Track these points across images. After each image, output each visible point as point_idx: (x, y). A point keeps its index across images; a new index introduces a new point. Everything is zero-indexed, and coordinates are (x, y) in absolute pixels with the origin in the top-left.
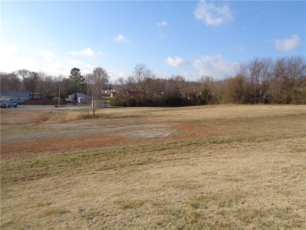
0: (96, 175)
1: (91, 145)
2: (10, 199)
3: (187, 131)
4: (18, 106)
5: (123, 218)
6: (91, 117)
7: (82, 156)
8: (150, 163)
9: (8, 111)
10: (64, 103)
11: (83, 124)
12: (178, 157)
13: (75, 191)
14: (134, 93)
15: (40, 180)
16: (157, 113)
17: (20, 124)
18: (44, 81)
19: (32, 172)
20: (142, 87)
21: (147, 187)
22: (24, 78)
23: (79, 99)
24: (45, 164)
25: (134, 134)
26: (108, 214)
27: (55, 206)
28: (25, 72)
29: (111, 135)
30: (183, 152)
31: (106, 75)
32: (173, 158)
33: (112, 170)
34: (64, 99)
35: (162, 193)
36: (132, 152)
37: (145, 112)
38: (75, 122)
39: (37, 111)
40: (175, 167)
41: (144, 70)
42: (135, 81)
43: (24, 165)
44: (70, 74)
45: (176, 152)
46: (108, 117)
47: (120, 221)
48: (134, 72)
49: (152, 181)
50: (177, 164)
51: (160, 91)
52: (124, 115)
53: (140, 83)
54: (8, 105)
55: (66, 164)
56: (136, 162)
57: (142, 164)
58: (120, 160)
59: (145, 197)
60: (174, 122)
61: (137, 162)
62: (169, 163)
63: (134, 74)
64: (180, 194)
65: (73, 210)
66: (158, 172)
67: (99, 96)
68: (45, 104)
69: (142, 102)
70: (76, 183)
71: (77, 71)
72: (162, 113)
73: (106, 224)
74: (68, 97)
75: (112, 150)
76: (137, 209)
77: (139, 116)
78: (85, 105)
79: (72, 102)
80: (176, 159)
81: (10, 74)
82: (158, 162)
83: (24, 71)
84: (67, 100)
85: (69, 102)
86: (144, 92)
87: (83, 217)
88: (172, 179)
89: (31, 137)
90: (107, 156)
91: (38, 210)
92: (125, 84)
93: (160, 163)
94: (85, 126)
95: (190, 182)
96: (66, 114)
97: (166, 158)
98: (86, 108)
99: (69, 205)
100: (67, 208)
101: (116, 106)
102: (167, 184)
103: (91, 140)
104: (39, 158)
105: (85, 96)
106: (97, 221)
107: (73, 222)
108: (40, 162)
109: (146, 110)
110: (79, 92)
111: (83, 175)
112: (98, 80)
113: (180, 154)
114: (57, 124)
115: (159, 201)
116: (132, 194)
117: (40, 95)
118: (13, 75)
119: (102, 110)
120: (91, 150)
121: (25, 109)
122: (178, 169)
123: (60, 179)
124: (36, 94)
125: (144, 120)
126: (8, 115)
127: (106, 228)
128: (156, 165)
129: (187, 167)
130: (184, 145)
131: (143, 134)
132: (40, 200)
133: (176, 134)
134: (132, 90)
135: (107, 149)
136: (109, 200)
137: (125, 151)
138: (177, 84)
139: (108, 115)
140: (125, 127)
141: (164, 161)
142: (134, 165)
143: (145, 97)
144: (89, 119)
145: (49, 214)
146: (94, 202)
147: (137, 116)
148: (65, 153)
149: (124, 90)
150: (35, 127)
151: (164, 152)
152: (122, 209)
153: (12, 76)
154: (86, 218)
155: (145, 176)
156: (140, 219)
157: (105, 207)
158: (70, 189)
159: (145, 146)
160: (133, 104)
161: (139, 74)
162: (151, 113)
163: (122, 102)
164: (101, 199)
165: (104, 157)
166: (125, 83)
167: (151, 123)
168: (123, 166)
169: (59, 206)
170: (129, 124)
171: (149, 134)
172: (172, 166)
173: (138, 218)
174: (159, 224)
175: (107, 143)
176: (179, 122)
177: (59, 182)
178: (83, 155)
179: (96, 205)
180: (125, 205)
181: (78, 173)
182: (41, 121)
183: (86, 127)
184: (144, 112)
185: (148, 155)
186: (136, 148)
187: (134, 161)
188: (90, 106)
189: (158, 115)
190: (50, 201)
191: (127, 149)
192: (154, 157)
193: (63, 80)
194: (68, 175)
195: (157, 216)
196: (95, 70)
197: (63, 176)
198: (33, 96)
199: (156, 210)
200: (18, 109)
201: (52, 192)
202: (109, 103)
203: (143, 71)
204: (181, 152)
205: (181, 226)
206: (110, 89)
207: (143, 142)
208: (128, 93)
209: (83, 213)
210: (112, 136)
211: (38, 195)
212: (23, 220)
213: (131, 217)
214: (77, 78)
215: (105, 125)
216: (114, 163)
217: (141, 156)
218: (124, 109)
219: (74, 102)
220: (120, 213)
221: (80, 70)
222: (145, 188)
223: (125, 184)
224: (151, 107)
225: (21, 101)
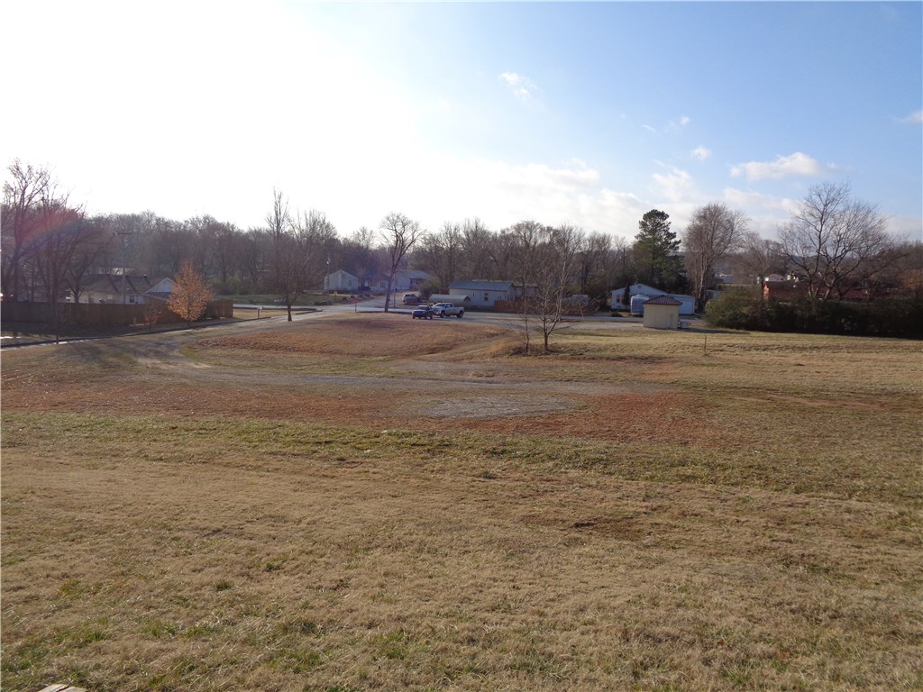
4: (467, 314)
6: (532, 353)
23: (632, 300)
44: (638, 230)
71: (658, 220)
79: (615, 311)
83: (527, 227)
85: (609, 308)
101: (724, 326)
105: (656, 292)
144: (525, 355)
161: (822, 220)
198: (524, 292)
200: (462, 322)
214: (658, 240)
219: (620, 310)
221: (668, 216)
225: (490, 303)
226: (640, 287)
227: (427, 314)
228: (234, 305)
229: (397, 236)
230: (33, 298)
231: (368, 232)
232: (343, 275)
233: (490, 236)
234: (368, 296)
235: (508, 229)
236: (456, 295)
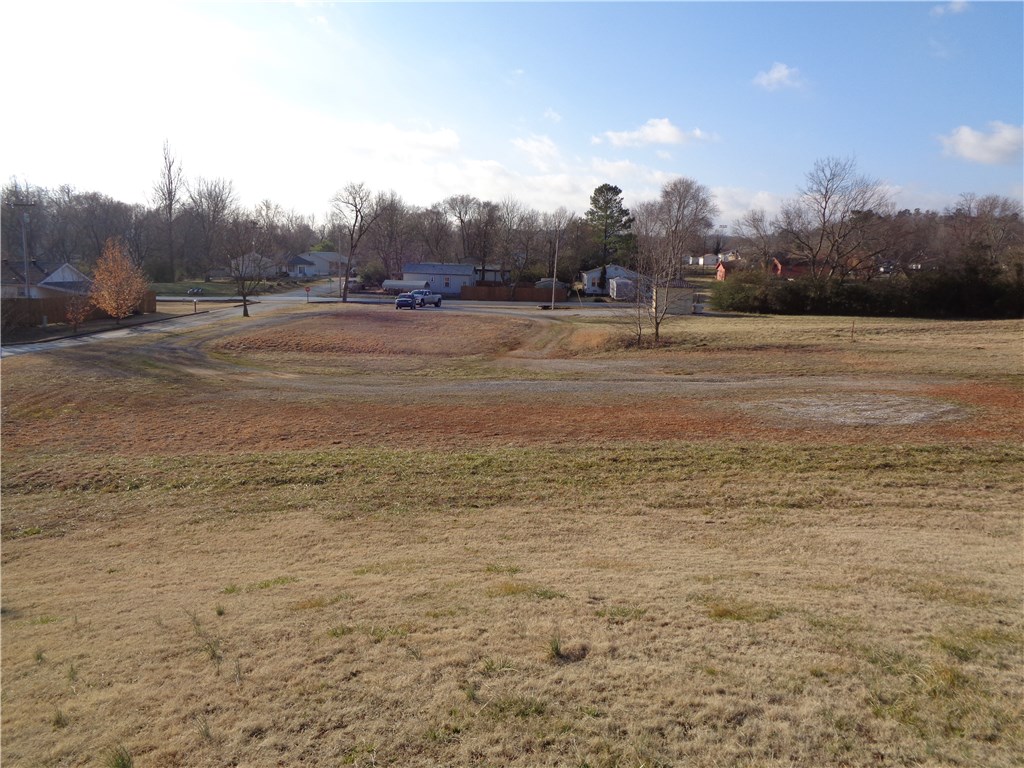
0: (646, 518)
1: (638, 429)
2: (422, 545)
3: (998, 410)
4: (444, 303)
5: (707, 639)
6: (645, 345)
7: (609, 460)
8: (828, 505)
9: (419, 318)
10: (569, 296)
11: (620, 363)
12: (940, 499)
13: (581, 551)
14: (801, 264)
15: (493, 509)
16: (885, 340)
17: (448, 355)
18: (515, 227)
19: (474, 486)
20: (833, 245)
21: (803, 573)
22: (462, 221)
23: (613, 283)
24: (508, 469)
25: (786, 408)
26: (667, 621)
27: (528, 577)
28: (464, 203)
29: (706, 403)
30: (966, 486)
31: (705, 203)
32: (920, 500)
33: (696, 511)
34: (568, 285)
35: (850, 599)
36: (769, 463)
37: (838, 336)
38: (597, 356)
39: (492, 320)
40: (923, 532)
41: (847, 182)
42: (809, 223)
43: (455, 465)
44: (588, 206)
45: (935, 482)
46: (702, 344)
47: (697, 645)
48: (805, 189)
49: (825, 561)
50: (933, 521)
51: (906, 260)
52: (757, 341)
53: (826, 230)
54: (419, 298)
55: (563, 477)
56: (779, 498)
57: (800, 507)
58: (727, 486)
59: (787, 599)
60: (950, 375)
61: (785, 498)
62: (902, 517)
63: (805, 196)
64: (915, 610)
65: (574, 595)
66: (853, 537)
67: (678, 277)
68: (514, 297)
69: (830, 298)
70: (588, 531)
71: (610, 195)
72: (903, 340)
73: (658, 643)
74: (580, 279)
75: (702, 451)
76: (757, 624)
77: (812, 346)
78: (632, 304)
79: (591, 295)
80: (930, 506)
81: (427, 210)
82: (862, 505)
83: (462, 202)
84: (578, 286)
85: (582, 293)
86: (842, 261)
87: (597, 613)
88: (900, 565)
89: (475, 393)
90: (686, 469)
91: (486, 579)
92: (769, 233)
93: (867, 509)
94: (625, 369)
95: (966, 583)
96: (572, 331)
97: (892, 496)
98: (632, 316)
99: (564, 581)
100: (558, 587)
101: (735, 310)
102: (874, 577)
103: (640, 415)
104: (492, 452)
105: (632, 274)
106: (634, 630)
107: (571, 621)
108: (494, 464)
109: (841, 326)
110: (616, 262)
111: (608, 512)
112: (678, 222)
113: (954, 492)
114: (546, 361)
115: (832, 617)
116: (747, 583)
117: (503, 272)
118: (434, 214)
119: (683, 323)
120: (639, 444)
121: (461, 313)
122: (931, 539)
123: (545, 515)
124: (490, 268)
125: (830, 363)
126: (420, 329)
127: (656, 651)
128: (850, 517)
129: (972, 536)
130: (974, 462)
131: (817, 409)
132: (491, 557)
133: (950, 418)
134: (794, 254)
135: (687, 446)
136: (676, 588)
137: (745, 458)
138: (982, 232)
139: (701, 340)
140: (758, 381)
141: (884, 505)
142: (773, 505)
143: (843, 281)
144: (641, 348)
145: (512, 591)
146: (632, 585)
147: (803, 348)
148: (562, 446)
149: (765, 254)
150: (486, 366)
151: (886, 477)
152: (710, 616)
153: (432, 216)
154: (606, 618)
155: (804, 542)
156: (761, 650)
157: (660, 603)
158: (569, 545)
159: (821, 449)
160: (794, 303)
161: (826, 197)
162: (862, 338)
163: (756, 298)
164: (652, 582)
165: (675, 470)
166: (770, 231)
167: (855, 374)
168: (733, 503)
169: (538, 578)
170: (773, 374)
171: (842, 411)
172: (912, 525)
173: (753, 647)
174: (817, 674)
175: (691, 428)
176: (971, 377)
177: (542, 522)
178: (614, 456)
179: (636, 593)
180: (721, 608)
181: (596, 505)
182: (502, 350)
183: (628, 375)
184: (834, 332)
185: (824, 481)
186: (784, 453)
187: (772, 493)
188: (644, 308)
189: (885, 348)
190: (515, 564)
191: (753, 454)
192: (848, 489)
193: (568, 225)
194: (567, 507)
195: (817, 654)
196: (669, 189)
197: (552, 508)
198: (483, 276)
199: (817, 639)
200: (445, 312)
201: (522, 543)
202: (710, 297)
203: (843, 184)
204: (956, 484)
205: (892, 694)
206: (717, 252)
207: (814, 438)
208: (780, 266)
209: (599, 607)
210: (710, 408)
211: (488, 545)
212: (452, 593)
213: (734, 640)
214: (611, 217)
215: (689, 370)
216: (706, 491)
217: (798, 481)
218: (761, 320)
219: (597, 295)
220: (701, 626)
221: (620, 191)
222: (796, 576)
223: (732, 556)
224: (865, 318)
225: (457, 289)
226: (616, 269)
228: (157, 298)
231: (273, 206)
236: (412, 281)
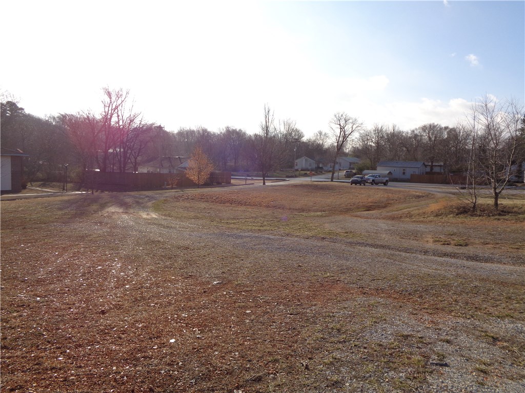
4: (391, 183)
54: (371, 179)
117: (446, 167)
124: (437, 164)
198: (432, 169)
200: (388, 188)
225: (408, 176)
227: (362, 182)
228: (232, 177)
229: (341, 128)
230: (113, 169)
231: (323, 134)
232: (306, 160)
233: (404, 134)
234: (321, 172)
235: (416, 129)
236: (382, 171)
